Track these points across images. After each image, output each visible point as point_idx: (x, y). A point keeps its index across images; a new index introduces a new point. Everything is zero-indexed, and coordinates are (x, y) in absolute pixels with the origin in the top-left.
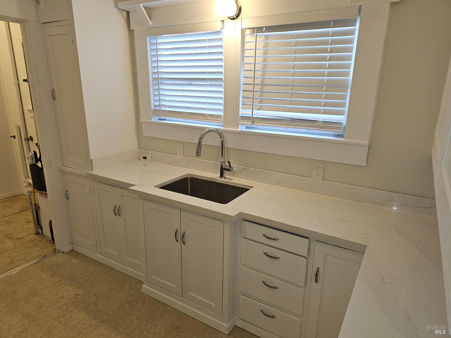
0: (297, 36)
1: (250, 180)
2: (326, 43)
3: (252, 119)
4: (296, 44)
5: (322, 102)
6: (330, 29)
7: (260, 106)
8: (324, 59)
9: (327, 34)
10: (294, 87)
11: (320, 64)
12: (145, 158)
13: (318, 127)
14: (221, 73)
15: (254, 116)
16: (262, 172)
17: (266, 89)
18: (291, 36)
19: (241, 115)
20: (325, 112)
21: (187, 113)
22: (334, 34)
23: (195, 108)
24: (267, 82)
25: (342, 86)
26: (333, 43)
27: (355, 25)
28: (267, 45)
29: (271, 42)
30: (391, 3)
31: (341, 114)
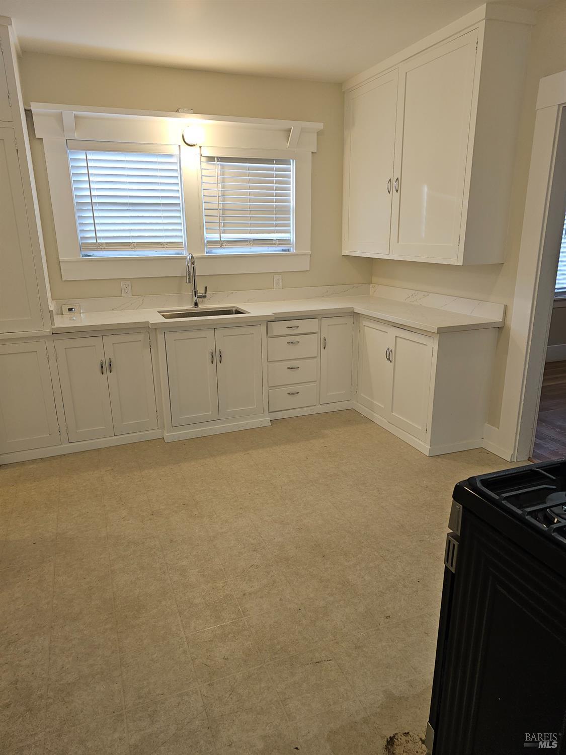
0: (249, 169)
2: (272, 176)
3: (221, 243)
4: (249, 175)
5: (273, 223)
6: (274, 165)
7: (224, 229)
9: (272, 170)
10: (252, 212)
11: (269, 192)
12: (70, 310)
13: (275, 244)
14: (178, 198)
15: (222, 239)
17: (228, 213)
18: (245, 168)
19: (206, 240)
20: (277, 232)
21: (137, 243)
22: (277, 170)
23: (147, 236)
25: (286, 211)
26: (277, 176)
27: (290, 165)
28: (223, 174)
29: (227, 170)
30: (312, 152)
31: (288, 232)
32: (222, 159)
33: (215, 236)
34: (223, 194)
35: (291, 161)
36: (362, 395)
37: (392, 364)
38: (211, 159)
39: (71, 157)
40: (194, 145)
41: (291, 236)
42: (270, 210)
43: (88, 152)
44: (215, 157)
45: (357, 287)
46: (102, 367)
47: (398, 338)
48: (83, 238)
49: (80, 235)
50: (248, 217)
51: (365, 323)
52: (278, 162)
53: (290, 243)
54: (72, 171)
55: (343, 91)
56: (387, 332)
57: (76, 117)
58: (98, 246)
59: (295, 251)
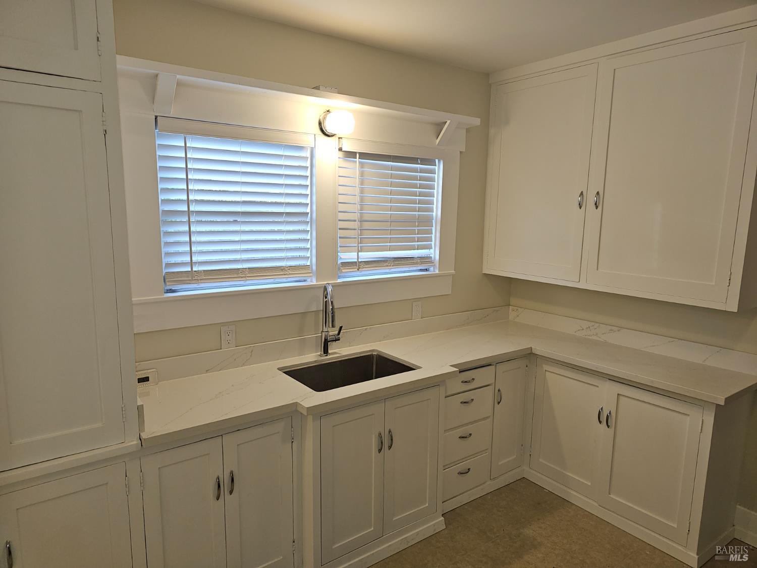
0: (392, 168)
1: (353, 346)
2: (415, 178)
3: (357, 265)
4: (392, 176)
5: (415, 237)
6: (418, 166)
7: (363, 247)
8: (414, 194)
9: (415, 170)
10: (392, 223)
12: (143, 380)
13: (414, 264)
15: (359, 260)
16: (366, 329)
17: (366, 225)
18: (386, 168)
19: (340, 262)
21: (249, 269)
22: (422, 171)
23: (263, 258)
24: (366, 217)
25: (428, 221)
26: (421, 179)
27: (436, 166)
28: (362, 174)
29: (366, 169)
30: (460, 152)
31: (429, 247)
32: (363, 155)
33: (351, 256)
34: (362, 199)
35: (437, 161)
36: (540, 460)
37: (611, 430)
38: (350, 155)
39: (159, 142)
40: (332, 136)
41: (434, 253)
42: (410, 221)
43: (188, 137)
44: (356, 153)
45: (497, 311)
46: (219, 486)
47: (621, 398)
48: (169, 265)
49: (165, 260)
50: (389, 230)
51: (546, 367)
52: (424, 161)
53: (431, 262)
54: (160, 164)
55: (490, 82)
56: (598, 387)
57: (179, 84)
58: (193, 277)
59: (437, 272)
